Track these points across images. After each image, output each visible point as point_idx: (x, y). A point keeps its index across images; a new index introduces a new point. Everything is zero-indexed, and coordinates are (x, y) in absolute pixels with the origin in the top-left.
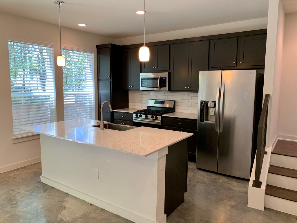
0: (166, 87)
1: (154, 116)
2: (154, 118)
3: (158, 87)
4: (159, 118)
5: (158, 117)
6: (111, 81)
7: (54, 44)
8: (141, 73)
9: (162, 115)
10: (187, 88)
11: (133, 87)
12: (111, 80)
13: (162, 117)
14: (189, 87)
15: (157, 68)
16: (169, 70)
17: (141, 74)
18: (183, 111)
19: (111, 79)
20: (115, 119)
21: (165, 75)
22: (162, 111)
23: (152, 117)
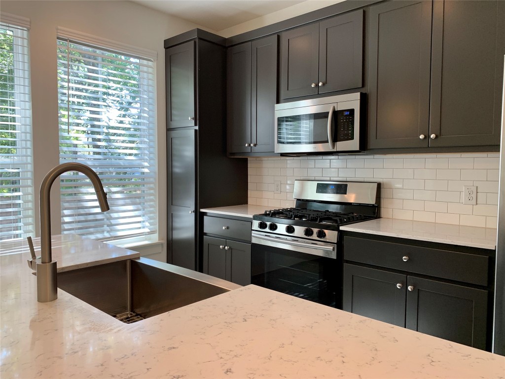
0: (352, 138)
1: (315, 230)
2: (315, 236)
3: (327, 142)
4: (331, 235)
5: (326, 231)
6: (196, 131)
7: (29, 19)
8: (278, 102)
9: (342, 228)
10: (425, 137)
11: (255, 145)
12: (197, 128)
13: (342, 234)
14: (433, 136)
15: (324, 84)
16: (363, 85)
17: (277, 106)
18: (407, 216)
19: (196, 125)
20: (206, 234)
21: (351, 102)
22: (340, 213)
23: (308, 233)
